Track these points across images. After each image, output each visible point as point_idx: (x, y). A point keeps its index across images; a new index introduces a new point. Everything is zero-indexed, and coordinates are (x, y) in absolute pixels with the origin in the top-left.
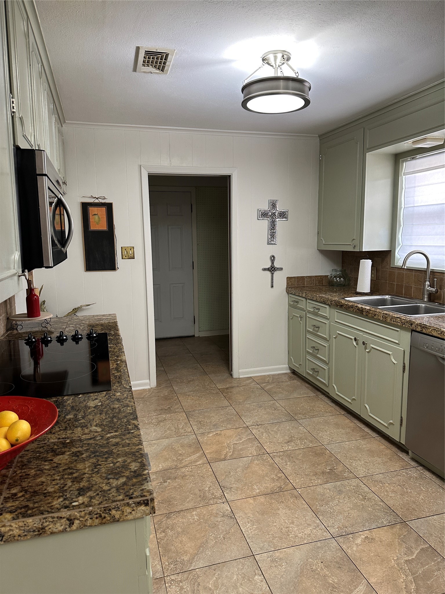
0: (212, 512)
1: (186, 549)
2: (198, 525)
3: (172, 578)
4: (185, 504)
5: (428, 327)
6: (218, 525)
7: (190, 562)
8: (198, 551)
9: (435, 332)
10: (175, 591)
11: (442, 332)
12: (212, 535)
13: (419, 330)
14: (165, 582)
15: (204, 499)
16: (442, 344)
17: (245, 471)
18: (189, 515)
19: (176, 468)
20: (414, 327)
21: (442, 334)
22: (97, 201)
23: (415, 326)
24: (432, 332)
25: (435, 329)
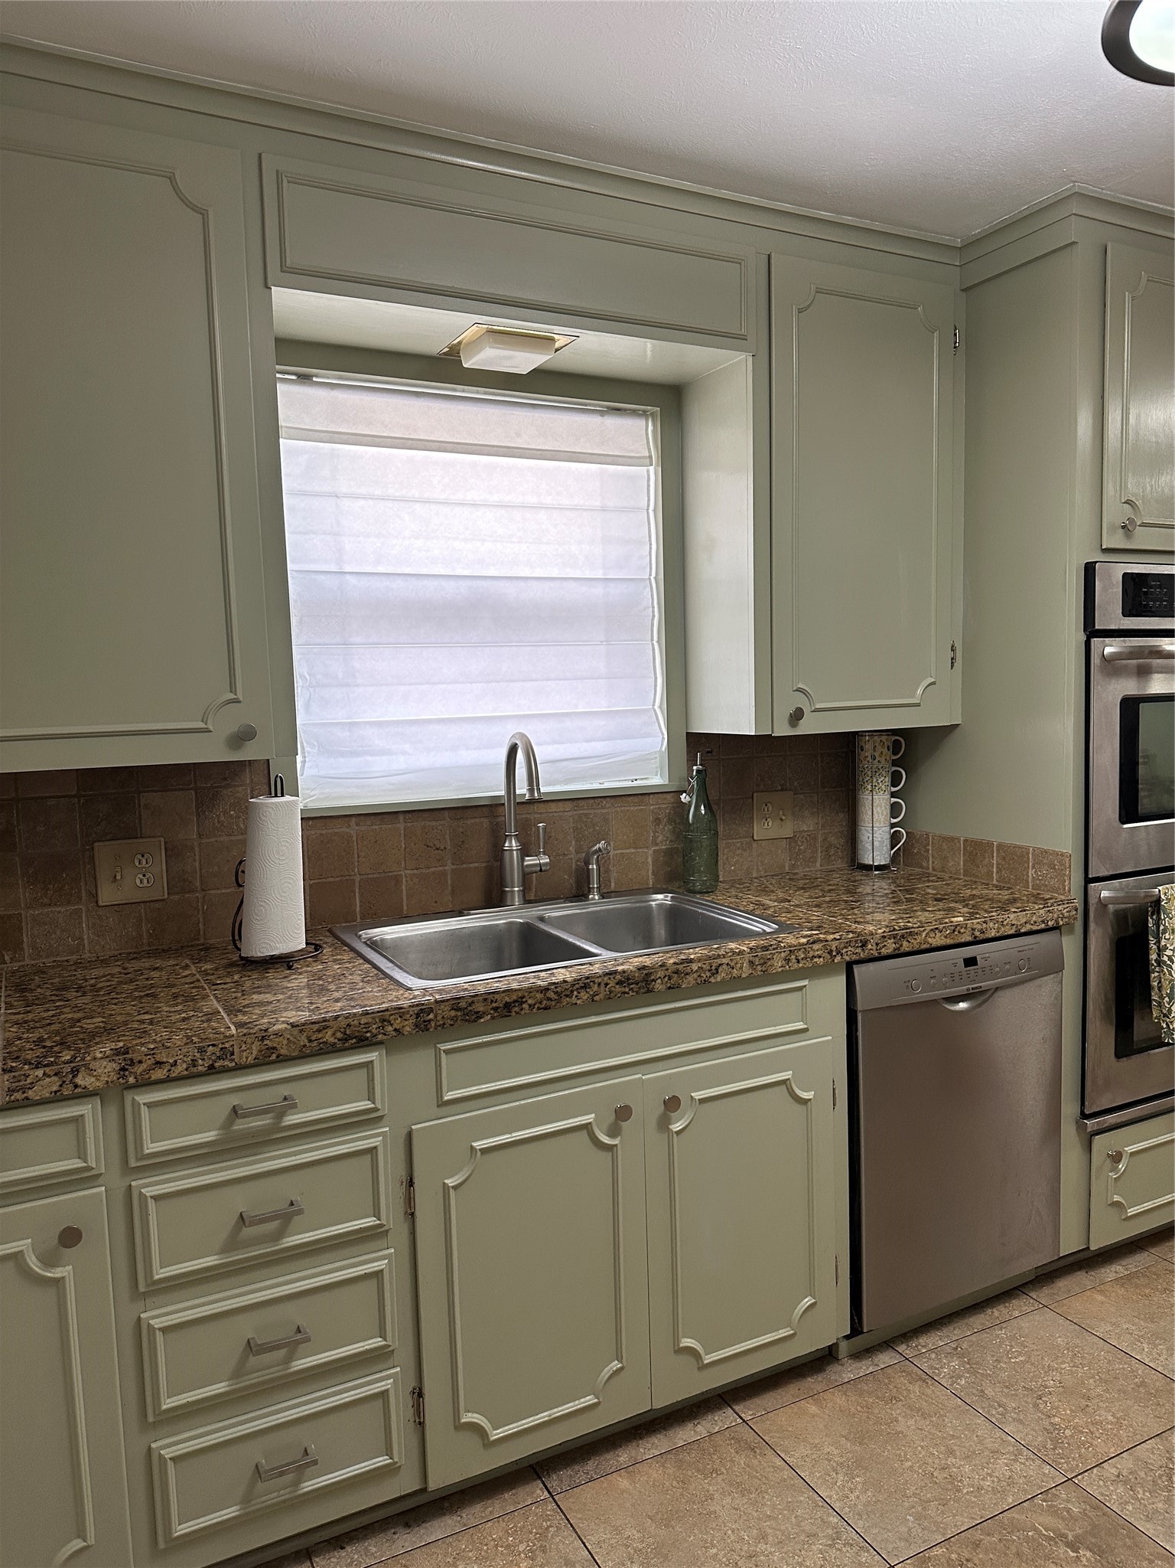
5: (916, 930)
9: (938, 934)
11: (956, 926)
13: (889, 951)
16: (954, 961)
20: (874, 947)
21: (956, 933)
23: (877, 944)
24: (930, 940)
25: (937, 929)
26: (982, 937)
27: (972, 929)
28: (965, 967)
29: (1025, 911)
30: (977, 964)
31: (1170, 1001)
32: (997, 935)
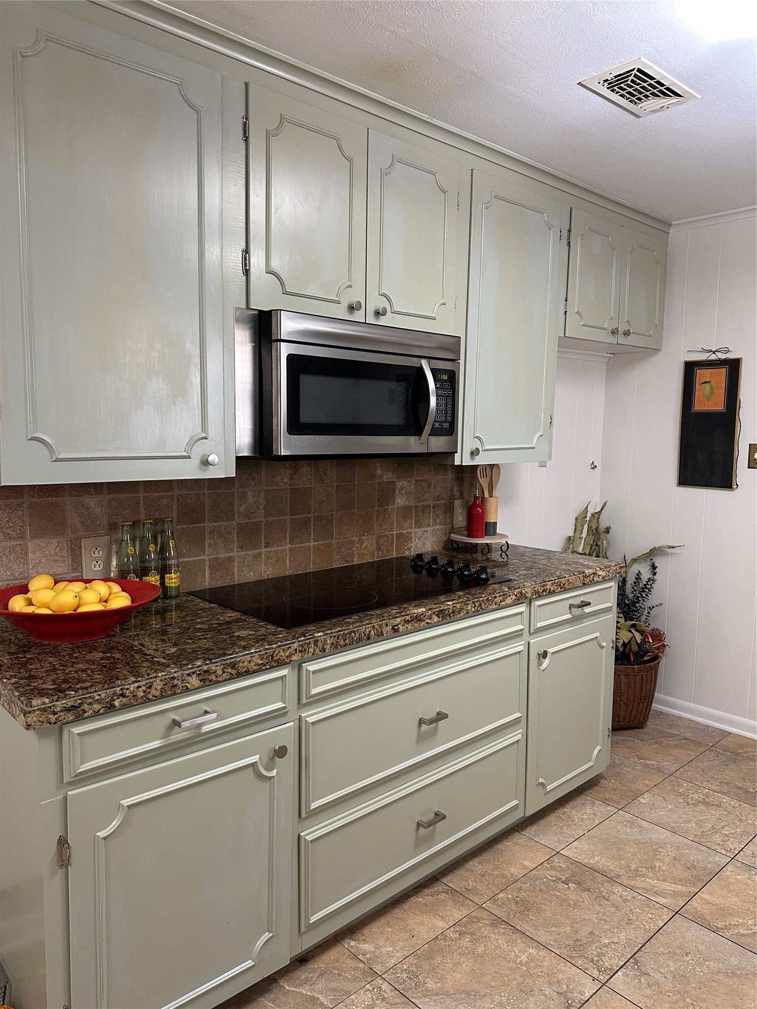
0: (555, 973)
1: (448, 977)
2: (509, 969)
3: (383, 987)
4: (539, 930)
6: (533, 996)
7: (427, 994)
8: (454, 994)
10: (362, 1001)
12: (505, 996)
14: (372, 981)
15: (577, 949)
17: (721, 977)
18: (521, 946)
19: (613, 880)
22: (713, 357)
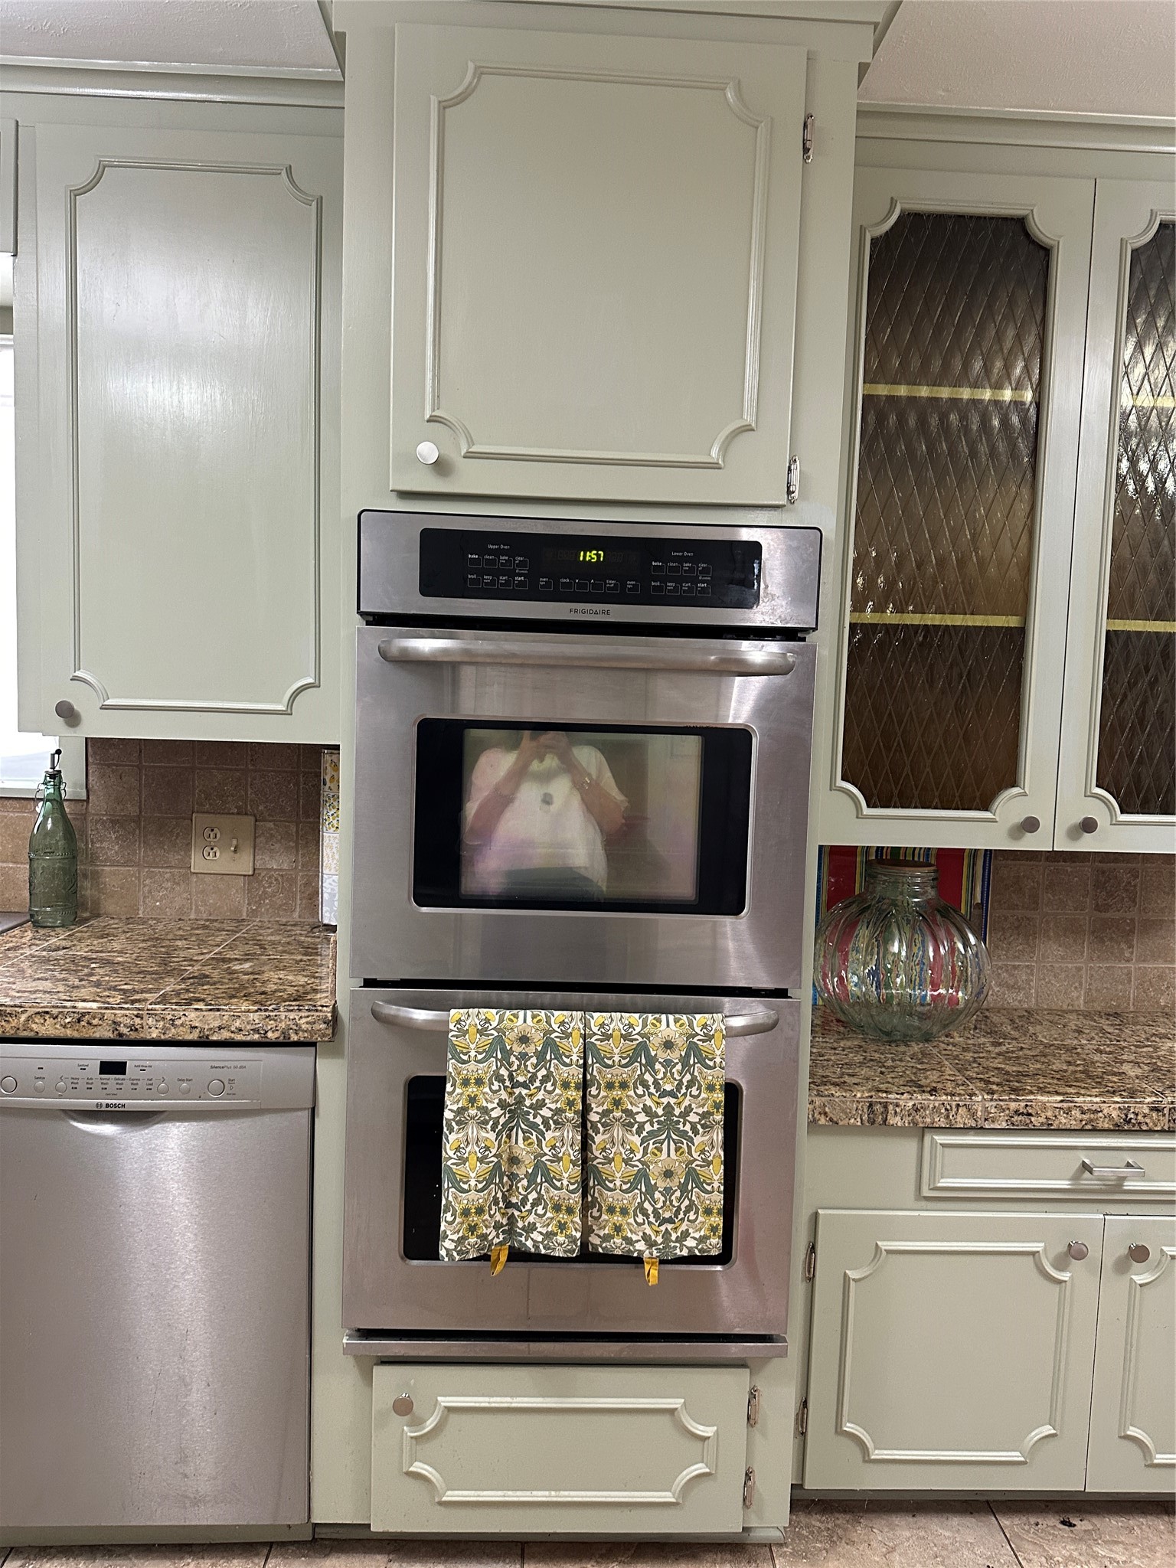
5: (9, 1010)
9: (50, 1021)
11: (83, 1015)
16: (81, 1062)
21: (83, 1023)
24: (34, 1026)
25: (47, 1013)
26: (133, 1036)
27: (114, 1023)
28: (100, 1074)
29: (218, 1010)
30: (125, 1074)
31: (529, 1186)
32: (163, 1037)
